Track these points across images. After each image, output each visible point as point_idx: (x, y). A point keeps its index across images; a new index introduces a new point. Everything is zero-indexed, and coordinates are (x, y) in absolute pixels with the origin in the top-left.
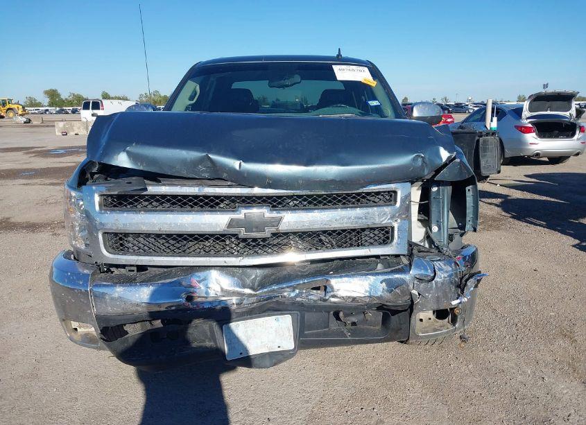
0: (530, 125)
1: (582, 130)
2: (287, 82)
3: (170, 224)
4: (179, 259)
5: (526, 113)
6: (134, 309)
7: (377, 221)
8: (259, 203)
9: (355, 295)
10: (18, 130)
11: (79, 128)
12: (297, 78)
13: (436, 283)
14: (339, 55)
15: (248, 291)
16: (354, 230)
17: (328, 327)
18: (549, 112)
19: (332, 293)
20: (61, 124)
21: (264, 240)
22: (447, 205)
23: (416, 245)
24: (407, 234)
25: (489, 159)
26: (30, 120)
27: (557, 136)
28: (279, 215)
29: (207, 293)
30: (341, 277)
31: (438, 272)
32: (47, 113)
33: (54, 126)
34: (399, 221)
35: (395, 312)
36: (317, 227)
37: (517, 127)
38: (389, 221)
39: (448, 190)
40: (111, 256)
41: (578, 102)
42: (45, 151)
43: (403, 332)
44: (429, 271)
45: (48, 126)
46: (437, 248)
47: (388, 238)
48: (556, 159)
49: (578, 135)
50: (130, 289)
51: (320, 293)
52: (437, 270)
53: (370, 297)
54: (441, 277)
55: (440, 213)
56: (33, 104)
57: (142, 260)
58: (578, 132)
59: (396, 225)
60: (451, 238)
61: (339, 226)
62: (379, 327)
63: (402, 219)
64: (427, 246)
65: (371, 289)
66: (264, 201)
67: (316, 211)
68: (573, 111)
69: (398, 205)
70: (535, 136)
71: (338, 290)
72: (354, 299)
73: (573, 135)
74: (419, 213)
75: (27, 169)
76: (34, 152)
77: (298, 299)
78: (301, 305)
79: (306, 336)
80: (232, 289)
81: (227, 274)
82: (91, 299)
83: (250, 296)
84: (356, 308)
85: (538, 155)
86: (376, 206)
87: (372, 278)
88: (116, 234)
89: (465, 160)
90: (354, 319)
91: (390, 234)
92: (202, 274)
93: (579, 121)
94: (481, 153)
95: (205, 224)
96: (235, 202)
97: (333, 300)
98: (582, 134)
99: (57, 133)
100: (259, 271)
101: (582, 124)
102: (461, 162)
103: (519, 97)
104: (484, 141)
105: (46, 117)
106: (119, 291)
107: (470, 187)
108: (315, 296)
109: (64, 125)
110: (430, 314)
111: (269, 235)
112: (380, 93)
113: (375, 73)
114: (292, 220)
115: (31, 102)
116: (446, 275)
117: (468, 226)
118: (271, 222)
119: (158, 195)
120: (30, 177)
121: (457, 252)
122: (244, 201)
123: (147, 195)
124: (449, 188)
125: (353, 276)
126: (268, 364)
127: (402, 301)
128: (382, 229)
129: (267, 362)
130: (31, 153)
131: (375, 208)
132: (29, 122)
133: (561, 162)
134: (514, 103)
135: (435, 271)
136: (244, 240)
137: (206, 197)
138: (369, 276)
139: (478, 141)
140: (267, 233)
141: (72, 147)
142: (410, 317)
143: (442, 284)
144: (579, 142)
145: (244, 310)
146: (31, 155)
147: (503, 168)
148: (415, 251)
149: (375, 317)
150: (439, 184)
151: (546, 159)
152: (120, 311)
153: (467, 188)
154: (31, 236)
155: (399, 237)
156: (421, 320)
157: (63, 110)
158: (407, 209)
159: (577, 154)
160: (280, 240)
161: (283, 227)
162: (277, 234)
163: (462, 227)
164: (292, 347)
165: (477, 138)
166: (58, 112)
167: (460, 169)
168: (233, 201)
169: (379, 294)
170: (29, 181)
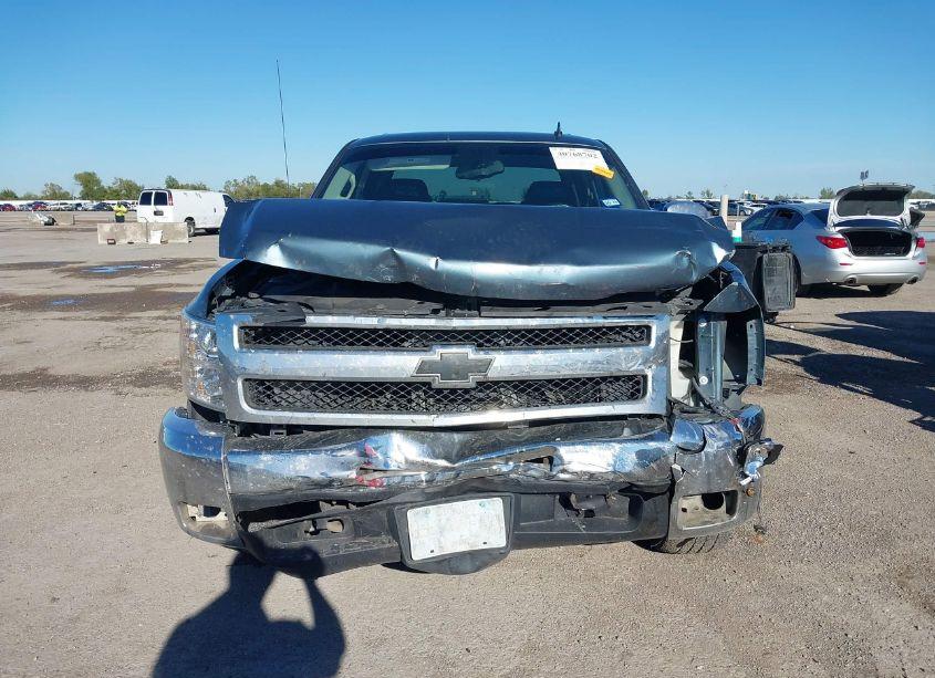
0: (840, 236)
1: (920, 243)
2: (484, 172)
3: (339, 367)
4: (349, 416)
5: (833, 217)
6: (286, 485)
7: (624, 366)
8: (460, 340)
9: (593, 469)
10: (34, 235)
11: (134, 233)
12: (498, 165)
13: (707, 455)
14: (558, 132)
15: (443, 463)
16: (590, 379)
17: (553, 517)
18: (869, 217)
19: (561, 467)
20: (107, 228)
21: (466, 391)
22: (721, 346)
23: (677, 402)
24: (664, 385)
25: (777, 287)
26: (54, 221)
27: (881, 253)
28: (488, 357)
29: (386, 464)
30: (573, 444)
31: (709, 440)
32: (80, 209)
33: (96, 230)
34: (654, 367)
35: (648, 496)
36: (540, 374)
37: (820, 238)
38: (642, 367)
39: (722, 326)
40: (254, 412)
41: (915, 201)
42: (85, 268)
43: (659, 523)
44: (697, 437)
45: (83, 230)
46: (708, 407)
47: (638, 391)
48: (881, 288)
49: (914, 251)
50: (280, 457)
51: (544, 467)
52: (707, 438)
53: (614, 472)
54: (713, 447)
55: (711, 360)
56: (57, 194)
57: (297, 418)
58: (914, 246)
59: (650, 374)
60: (726, 394)
61: (571, 372)
62: (625, 518)
63: (659, 365)
64: (692, 404)
65: (615, 462)
66: (467, 338)
67: (539, 352)
68: (906, 215)
69: (653, 344)
70: (849, 253)
71: (570, 463)
72: (592, 475)
73: (906, 251)
74: (681, 358)
75: (62, 296)
76: (68, 270)
77: (513, 476)
78: (517, 483)
79: (523, 529)
80: (420, 459)
81: (413, 438)
82: (225, 471)
83: (446, 469)
84: (594, 489)
85: (852, 281)
86: (622, 346)
87: (617, 446)
88: (261, 382)
89: (745, 284)
90: (590, 505)
91: (641, 386)
92: (380, 439)
93: (916, 230)
94: (765, 278)
95: (386, 368)
96: (426, 338)
97: (562, 476)
98: (920, 251)
99: (100, 242)
100: (457, 437)
101: (920, 235)
102: (740, 287)
103: (823, 192)
104: (770, 260)
105: (80, 215)
106: (266, 461)
107: (752, 322)
108: (537, 471)
109: (111, 230)
110: (697, 501)
111: (474, 386)
112: (619, 188)
113: (611, 158)
114: (506, 363)
115: (54, 190)
116: (721, 444)
117: (751, 378)
118: (476, 366)
119: (322, 328)
120: (68, 308)
121: (737, 413)
122: (438, 337)
123: (306, 328)
124: (724, 324)
125: (590, 443)
126: (469, 567)
127: (659, 480)
128: (630, 378)
129: (467, 565)
130: (62, 271)
131: (621, 350)
132: (52, 224)
133: (890, 293)
134: (814, 201)
135: (704, 438)
136: (439, 391)
137: (388, 331)
138: (613, 444)
139: (761, 259)
140: (471, 382)
141: (127, 263)
142: (670, 502)
143: (715, 456)
144: (916, 262)
145: (436, 489)
146: (63, 275)
147: (799, 300)
148: (675, 411)
149: (620, 503)
150: (709, 317)
151: (865, 288)
152: (265, 488)
153: (749, 324)
154: (82, 395)
155: (653, 390)
156: (684, 510)
157: (104, 205)
158: (664, 351)
159: (914, 281)
160: (489, 391)
161: (493, 374)
162: (484, 383)
163: (742, 379)
164: (502, 543)
165: (759, 254)
166: (98, 208)
167: (739, 296)
168: (425, 337)
169: (627, 469)
170: (66, 315)
